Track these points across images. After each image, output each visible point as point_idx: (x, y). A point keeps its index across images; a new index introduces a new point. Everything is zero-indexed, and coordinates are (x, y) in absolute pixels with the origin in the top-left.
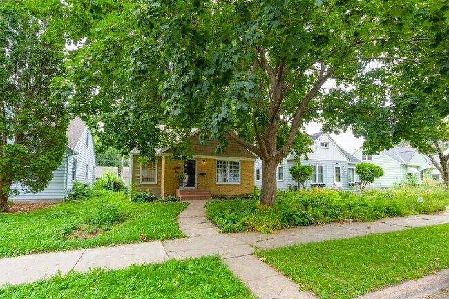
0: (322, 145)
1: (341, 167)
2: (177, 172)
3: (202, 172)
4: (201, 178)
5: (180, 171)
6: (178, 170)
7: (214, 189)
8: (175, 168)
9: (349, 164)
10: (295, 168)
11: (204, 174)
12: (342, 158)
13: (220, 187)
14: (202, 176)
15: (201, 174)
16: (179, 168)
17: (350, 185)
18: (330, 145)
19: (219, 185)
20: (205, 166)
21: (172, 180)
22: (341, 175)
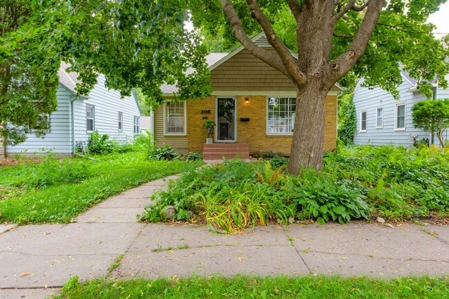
2: (206, 118)
3: (244, 117)
4: (242, 125)
5: (210, 116)
6: (207, 115)
7: (263, 143)
8: (203, 112)
10: (421, 105)
11: (247, 120)
13: (275, 140)
14: (243, 123)
15: (242, 120)
16: (209, 112)
19: (272, 137)
20: (248, 107)
21: (199, 129)
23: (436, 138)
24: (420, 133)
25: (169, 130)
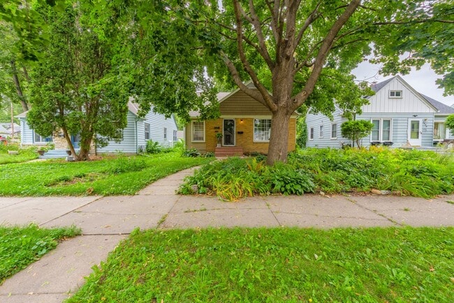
0: (392, 94)
1: (421, 121)
2: (217, 131)
3: (240, 131)
4: (239, 136)
5: (219, 130)
7: (251, 147)
8: (215, 128)
9: (436, 116)
10: (346, 124)
11: (242, 133)
12: (425, 109)
13: (258, 145)
15: (239, 133)
16: (219, 128)
17: (435, 143)
18: (405, 93)
19: (257, 143)
20: (242, 125)
21: (212, 138)
22: (420, 130)
23: (355, 144)
24: (346, 141)
25: (195, 139)
